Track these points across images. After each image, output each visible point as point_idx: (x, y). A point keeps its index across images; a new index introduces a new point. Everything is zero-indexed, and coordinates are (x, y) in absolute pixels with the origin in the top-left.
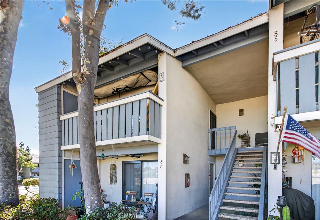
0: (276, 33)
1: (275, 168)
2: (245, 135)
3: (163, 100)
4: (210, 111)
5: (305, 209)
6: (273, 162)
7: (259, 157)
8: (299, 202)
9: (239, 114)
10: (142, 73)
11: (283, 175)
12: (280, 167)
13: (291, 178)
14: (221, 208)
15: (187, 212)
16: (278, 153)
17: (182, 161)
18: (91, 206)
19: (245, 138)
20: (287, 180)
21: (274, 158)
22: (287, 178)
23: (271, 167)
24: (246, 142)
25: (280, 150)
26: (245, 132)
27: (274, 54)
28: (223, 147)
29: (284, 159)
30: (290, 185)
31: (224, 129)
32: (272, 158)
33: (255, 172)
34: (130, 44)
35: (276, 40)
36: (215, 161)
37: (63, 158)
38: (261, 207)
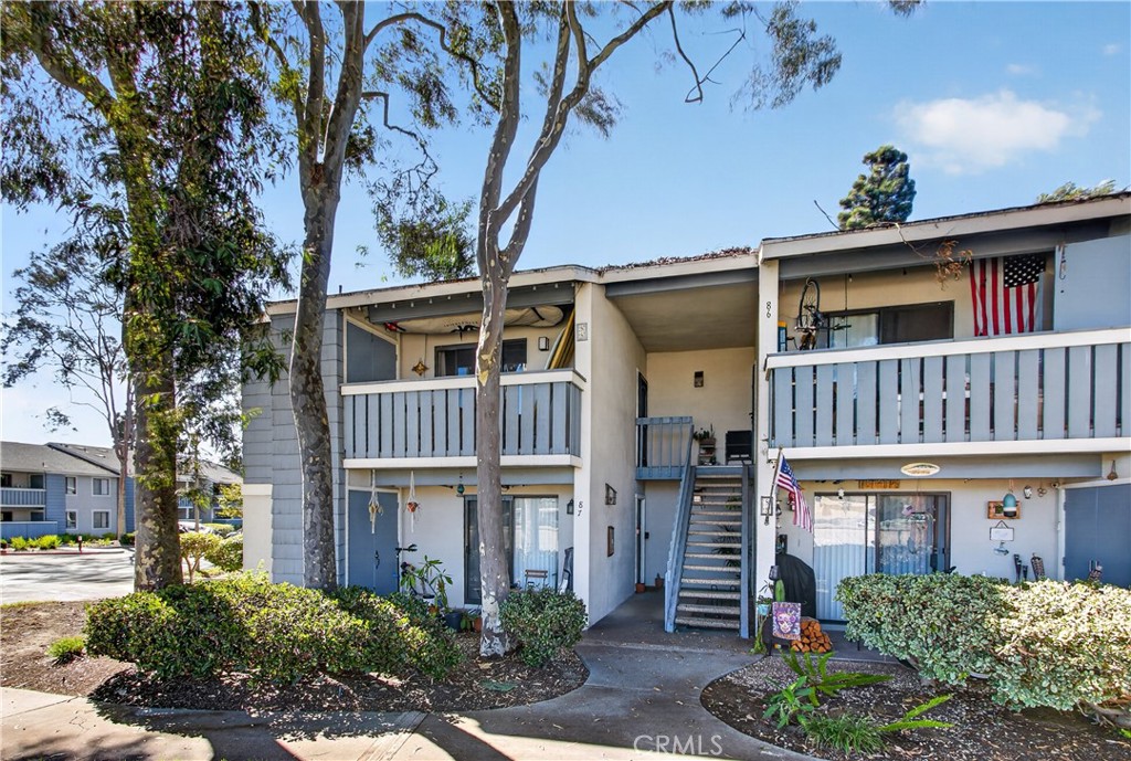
0: (769, 305)
1: (767, 521)
2: (707, 434)
3: (585, 380)
4: (640, 374)
5: (804, 586)
6: (765, 511)
7: (734, 489)
8: (796, 576)
9: (696, 383)
10: (534, 309)
11: (777, 533)
12: (772, 519)
13: (786, 536)
14: (681, 594)
15: (610, 610)
16: (771, 498)
17: (603, 500)
18: (497, 593)
19: (705, 440)
20: (782, 539)
21: (766, 506)
22: (781, 536)
23: (760, 520)
24: (707, 449)
25: (774, 496)
26: (707, 429)
27: (768, 356)
28: (665, 462)
29: (778, 507)
30: (785, 548)
31: (668, 421)
32: (761, 506)
33: (726, 523)
34: (539, 274)
35: (769, 315)
36: (644, 494)
37: (347, 488)
38: (744, 589)
